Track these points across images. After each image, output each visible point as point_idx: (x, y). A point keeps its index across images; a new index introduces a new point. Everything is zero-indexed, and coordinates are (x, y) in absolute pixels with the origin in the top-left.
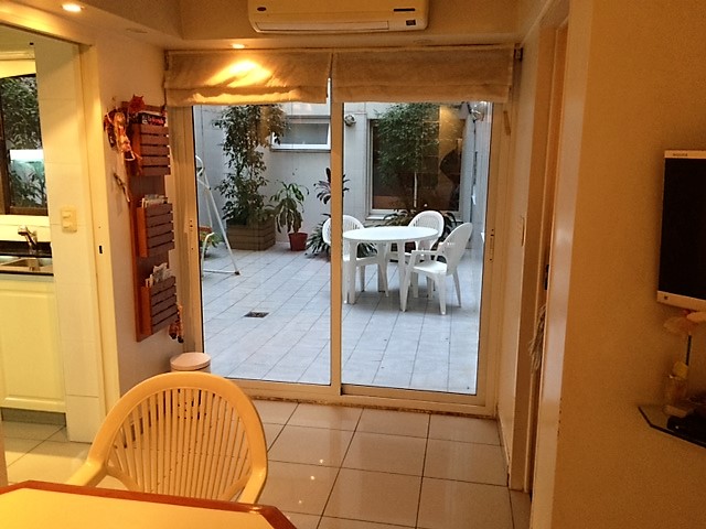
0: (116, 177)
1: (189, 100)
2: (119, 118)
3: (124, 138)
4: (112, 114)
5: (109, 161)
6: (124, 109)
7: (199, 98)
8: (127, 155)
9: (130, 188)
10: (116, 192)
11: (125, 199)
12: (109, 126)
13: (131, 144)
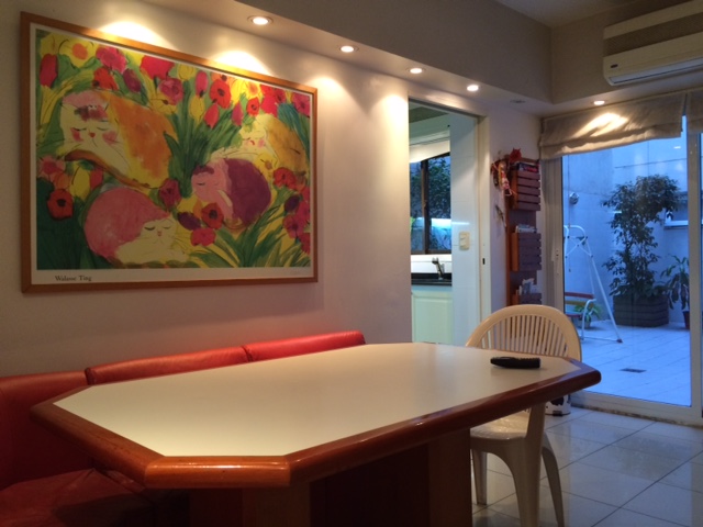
0: (498, 208)
1: (559, 152)
2: (502, 166)
3: (504, 180)
4: (497, 163)
5: (493, 196)
6: (506, 160)
7: (567, 149)
8: (507, 192)
9: (508, 218)
10: (497, 219)
11: (503, 225)
12: (494, 171)
13: (510, 184)
